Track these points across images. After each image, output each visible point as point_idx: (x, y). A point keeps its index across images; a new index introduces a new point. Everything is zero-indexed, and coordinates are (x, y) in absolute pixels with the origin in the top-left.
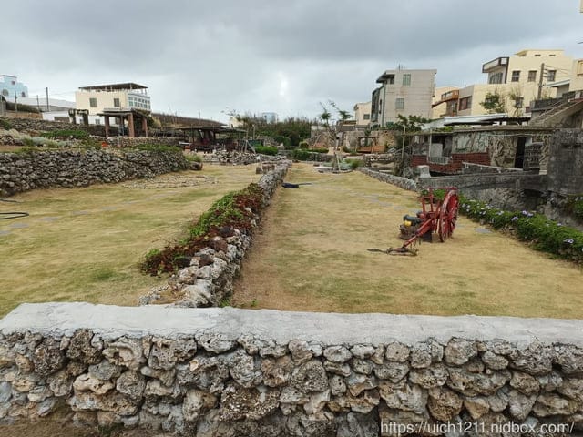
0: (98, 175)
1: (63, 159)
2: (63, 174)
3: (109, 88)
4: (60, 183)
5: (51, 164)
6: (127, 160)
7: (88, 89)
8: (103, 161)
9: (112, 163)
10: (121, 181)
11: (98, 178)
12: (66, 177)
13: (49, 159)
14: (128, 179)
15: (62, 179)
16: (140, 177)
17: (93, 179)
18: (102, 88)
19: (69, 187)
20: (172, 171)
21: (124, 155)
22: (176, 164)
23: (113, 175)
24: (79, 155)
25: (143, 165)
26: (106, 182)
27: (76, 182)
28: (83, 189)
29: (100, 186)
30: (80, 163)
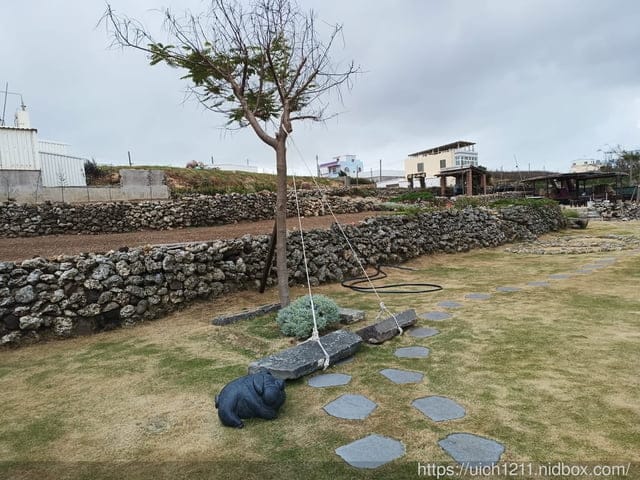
0: (477, 237)
1: (445, 220)
2: (445, 237)
3: (436, 151)
4: (442, 247)
5: (434, 226)
6: (504, 219)
7: (416, 155)
8: (480, 220)
9: (489, 222)
10: (500, 244)
11: (477, 241)
12: (449, 240)
13: (432, 221)
14: (508, 242)
15: (444, 243)
16: (520, 239)
17: (473, 242)
18: (429, 152)
19: (450, 253)
20: (552, 230)
21: (500, 213)
22: (556, 222)
23: (492, 237)
24: (458, 215)
25: (519, 223)
26: (485, 246)
27: (457, 245)
28: (465, 254)
29: (481, 251)
30: (460, 224)
